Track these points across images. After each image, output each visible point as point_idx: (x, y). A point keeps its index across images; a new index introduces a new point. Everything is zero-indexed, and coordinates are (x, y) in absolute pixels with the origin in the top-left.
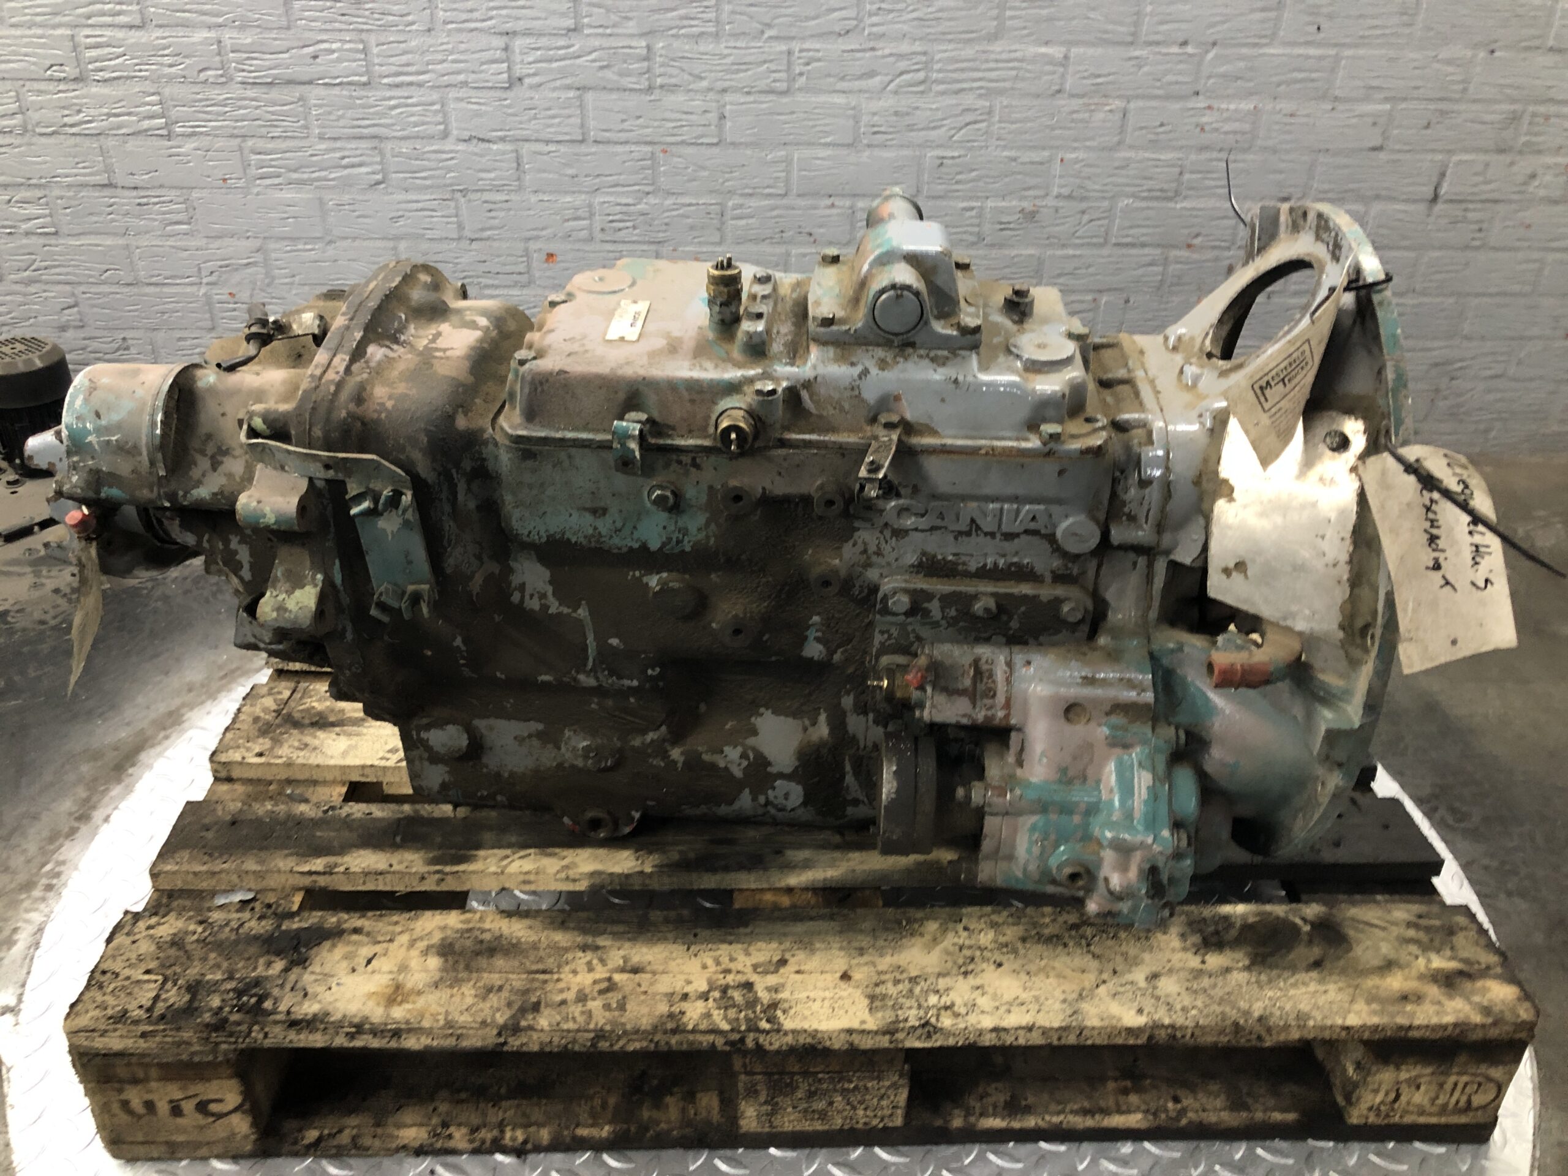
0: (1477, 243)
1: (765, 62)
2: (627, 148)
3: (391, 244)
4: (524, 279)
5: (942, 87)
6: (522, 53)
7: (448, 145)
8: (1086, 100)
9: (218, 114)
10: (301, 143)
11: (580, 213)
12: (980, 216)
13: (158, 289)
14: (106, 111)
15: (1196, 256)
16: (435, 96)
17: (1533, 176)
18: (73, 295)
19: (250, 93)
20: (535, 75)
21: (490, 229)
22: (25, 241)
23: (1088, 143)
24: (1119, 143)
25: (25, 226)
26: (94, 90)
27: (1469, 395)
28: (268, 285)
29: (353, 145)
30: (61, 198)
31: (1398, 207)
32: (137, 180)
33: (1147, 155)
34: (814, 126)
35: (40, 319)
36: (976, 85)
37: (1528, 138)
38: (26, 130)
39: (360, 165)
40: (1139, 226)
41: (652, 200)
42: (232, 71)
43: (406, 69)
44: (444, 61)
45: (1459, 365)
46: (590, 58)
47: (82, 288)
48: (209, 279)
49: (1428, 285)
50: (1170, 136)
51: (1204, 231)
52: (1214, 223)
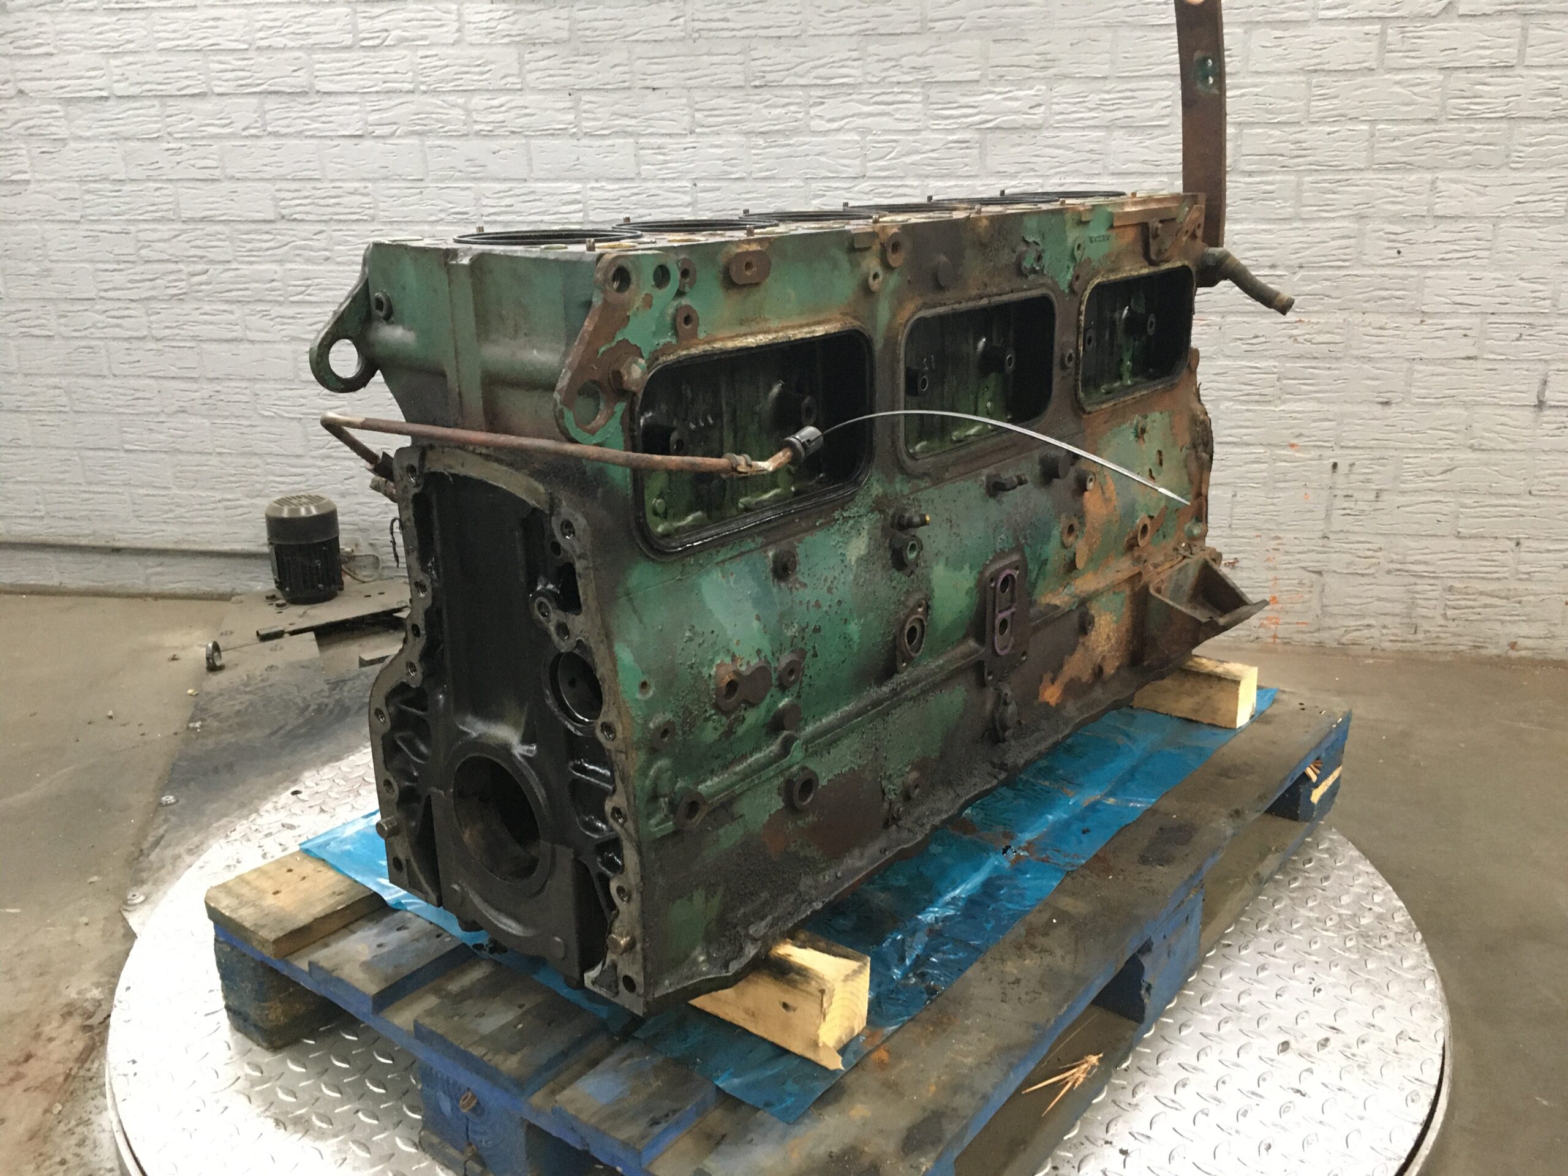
15: (1298, 455)
31: (1500, 411)
33: (1243, 363)
40: (1241, 427)
49: (1548, 487)
50: (1264, 346)
51: (1304, 432)
52: (1314, 424)
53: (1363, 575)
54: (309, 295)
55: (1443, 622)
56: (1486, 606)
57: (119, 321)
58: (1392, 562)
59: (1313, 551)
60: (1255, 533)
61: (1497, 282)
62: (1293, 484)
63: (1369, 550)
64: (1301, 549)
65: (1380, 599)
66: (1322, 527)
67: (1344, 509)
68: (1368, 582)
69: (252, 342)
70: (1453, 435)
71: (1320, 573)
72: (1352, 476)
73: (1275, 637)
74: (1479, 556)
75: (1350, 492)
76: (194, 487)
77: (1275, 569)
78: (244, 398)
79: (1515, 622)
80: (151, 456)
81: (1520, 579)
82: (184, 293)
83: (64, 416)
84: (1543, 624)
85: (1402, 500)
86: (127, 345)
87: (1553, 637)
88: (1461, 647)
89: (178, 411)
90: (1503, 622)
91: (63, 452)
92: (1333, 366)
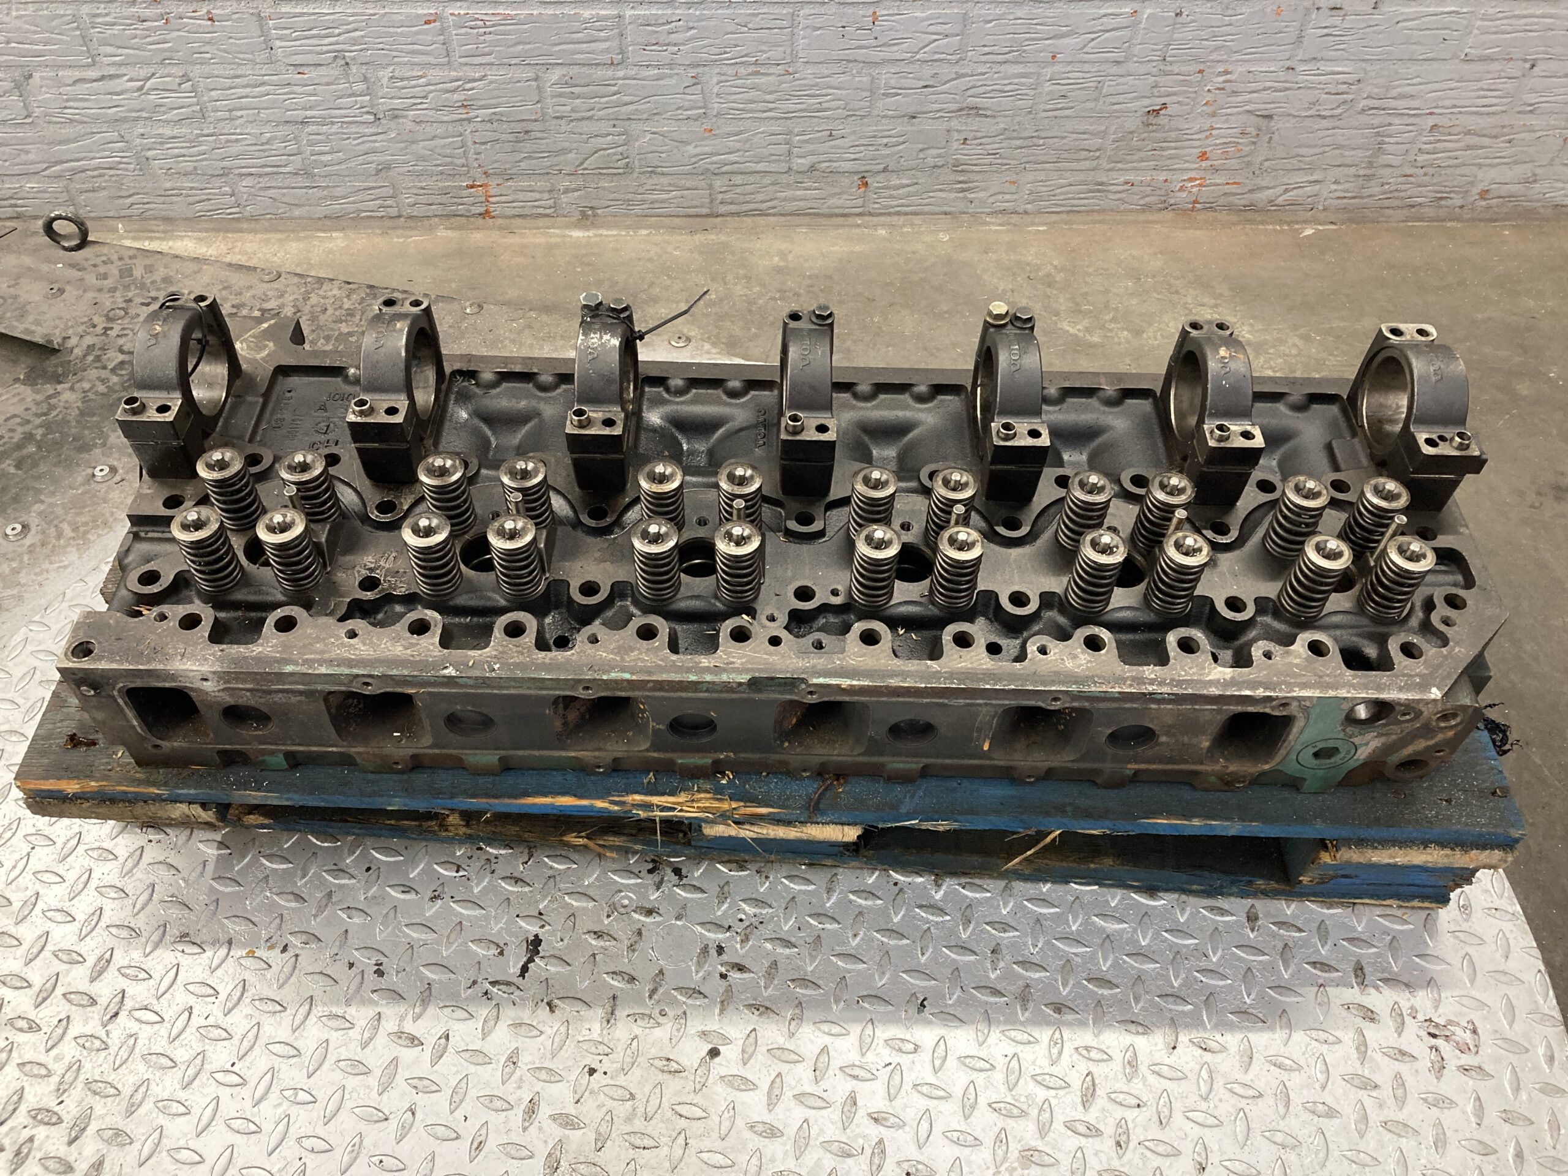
53: (1324, 117)
56: (1469, 147)
58: (1367, 98)
59: (1270, 88)
60: (1194, 67)
63: (1345, 83)
64: (1252, 87)
65: (1339, 147)
66: (1287, 56)
67: (1325, 27)
68: (1330, 125)
71: (1269, 117)
73: (1195, 202)
74: (1480, 84)
77: (1214, 115)
79: (1495, 166)
81: (1519, 112)
84: (1530, 165)
87: (1535, 181)
88: (1421, 200)
90: (1480, 166)
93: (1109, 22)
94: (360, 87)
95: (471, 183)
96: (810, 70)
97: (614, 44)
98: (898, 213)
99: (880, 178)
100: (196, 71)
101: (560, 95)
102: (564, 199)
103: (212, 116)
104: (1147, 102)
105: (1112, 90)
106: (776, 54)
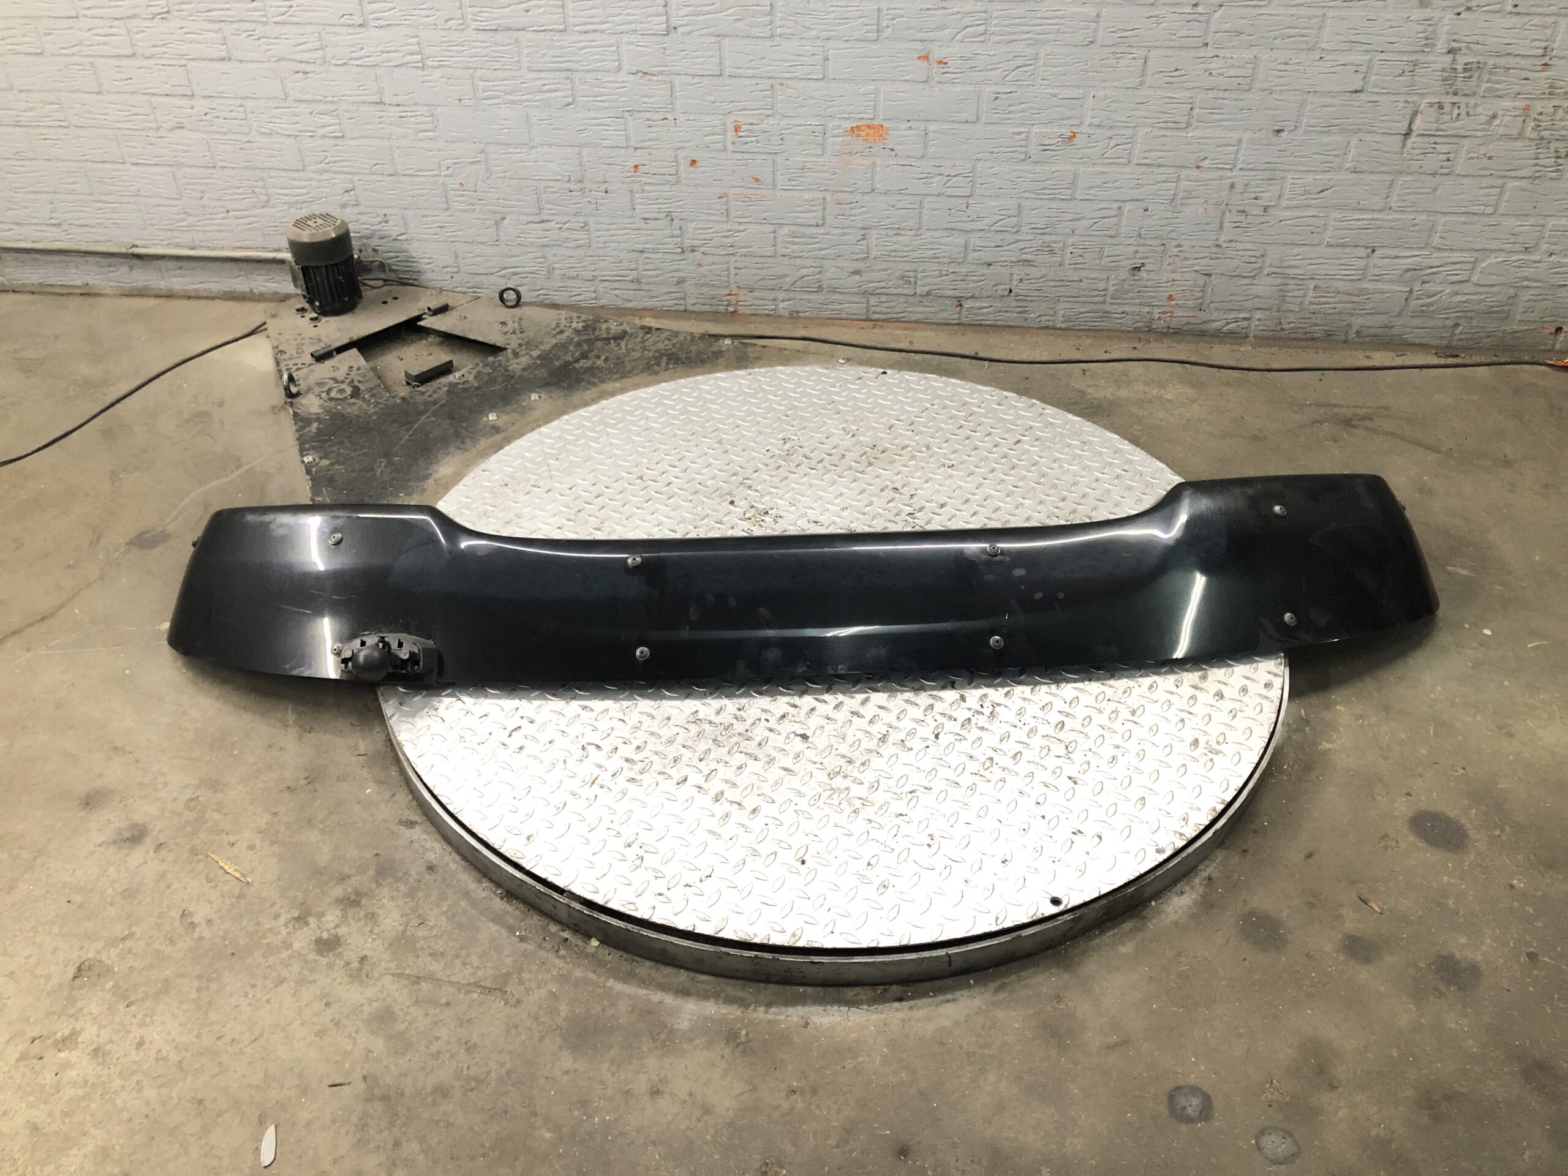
0: (1446, 171)
1: (860, 17)
2: (754, 81)
3: (577, 150)
4: (673, 179)
5: (998, 38)
6: (677, 9)
7: (622, 76)
8: (1114, 49)
9: (458, 52)
10: (515, 74)
11: (717, 130)
12: (1027, 139)
13: (410, 179)
14: (380, 49)
15: (1203, 175)
16: (613, 40)
17: (1494, 117)
18: (352, 181)
19: (482, 36)
20: (686, 25)
21: (650, 140)
22: (321, 142)
23: (1115, 84)
24: (1142, 83)
25: (321, 131)
26: (374, 32)
27: (1438, 297)
28: (488, 178)
29: (552, 75)
30: (347, 111)
31: (1378, 138)
32: (400, 99)
33: (1163, 94)
34: (896, 67)
35: (329, 199)
36: (1024, 36)
37: (1489, 85)
38: (325, 62)
39: (556, 91)
40: (1156, 150)
41: (770, 120)
42: (469, 21)
43: (592, 20)
44: (620, 14)
45: (1430, 271)
46: (728, 13)
47: (358, 177)
48: (446, 173)
49: (1402, 204)
50: (1183, 79)
51: (1210, 156)
52: (1219, 149)
53: (1244, 277)
54: (291, 16)
55: (1307, 316)
56: (1341, 302)
57: (106, 38)
58: (1270, 266)
59: (1206, 257)
60: (1158, 242)
61: (1391, 23)
62: (1196, 200)
63: (1254, 256)
64: (1196, 255)
65: (1256, 297)
66: (1216, 237)
67: (1236, 222)
68: (1249, 282)
69: (241, 61)
70: (1337, 159)
71: (1209, 275)
72: (1247, 195)
73: (1168, 328)
74: (1342, 261)
75: (1242, 208)
76: (202, 198)
77: (1174, 272)
78: (242, 116)
79: (1362, 315)
80: (156, 169)
81: (1371, 280)
82: (168, 12)
83: (66, 131)
84: (1386, 316)
85: (1287, 214)
86: (115, 62)
87: (1392, 327)
88: (1316, 335)
89: (177, 128)
90: (1352, 315)
91: (68, 164)
92: (1240, 97)
93: (1105, 213)
94: (679, 232)
95: (727, 292)
96: (930, 233)
97: (820, 214)
98: (980, 325)
99: (969, 301)
100: (591, 220)
101: (787, 242)
102: (781, 305)
103: (594, 245)
104: (1131, 262)
105: (1110, 253)
106: (911, 223)
